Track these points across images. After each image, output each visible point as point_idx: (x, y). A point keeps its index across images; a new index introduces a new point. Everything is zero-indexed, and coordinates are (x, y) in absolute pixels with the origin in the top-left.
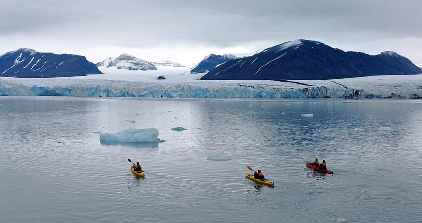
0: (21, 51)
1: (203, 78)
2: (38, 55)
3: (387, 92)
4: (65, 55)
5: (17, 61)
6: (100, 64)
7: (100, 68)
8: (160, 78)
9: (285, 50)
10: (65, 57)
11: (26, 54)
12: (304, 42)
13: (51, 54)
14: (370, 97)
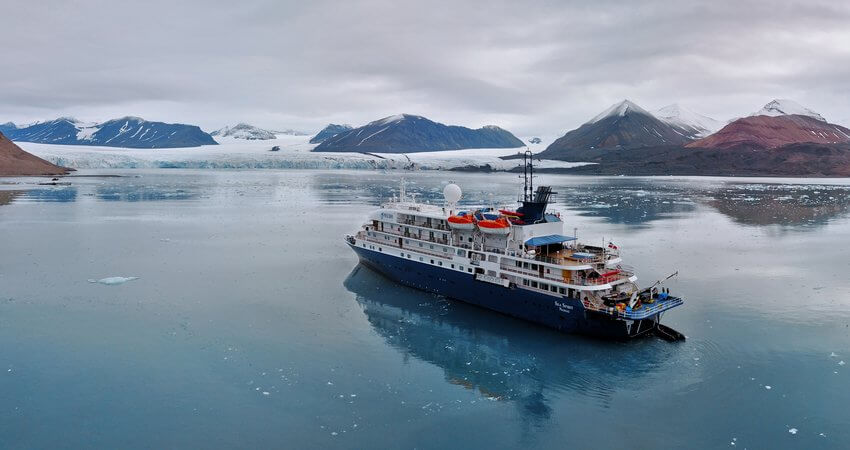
0: (127, 119)
1: (316, 150)
2: (147, 124)
3: (436, 164)
4: (178, 125)
5: (122, 130)
6: (215, 133)
7: (215, 138)
8: (275, 149)
9: (389, 124)
10: (177, 127)
11: (133, 123)
12: (406, 117)
13: (161, 123)
14: (424, 168)
